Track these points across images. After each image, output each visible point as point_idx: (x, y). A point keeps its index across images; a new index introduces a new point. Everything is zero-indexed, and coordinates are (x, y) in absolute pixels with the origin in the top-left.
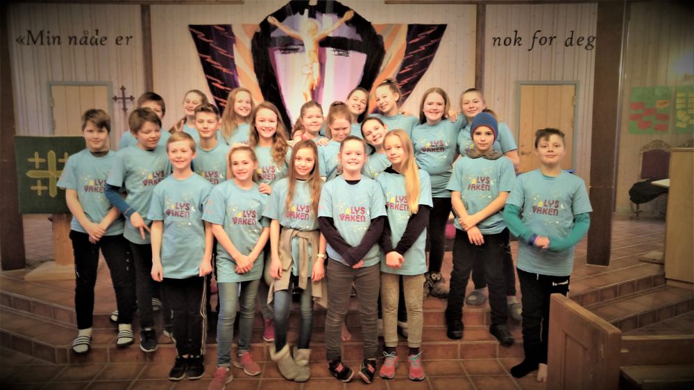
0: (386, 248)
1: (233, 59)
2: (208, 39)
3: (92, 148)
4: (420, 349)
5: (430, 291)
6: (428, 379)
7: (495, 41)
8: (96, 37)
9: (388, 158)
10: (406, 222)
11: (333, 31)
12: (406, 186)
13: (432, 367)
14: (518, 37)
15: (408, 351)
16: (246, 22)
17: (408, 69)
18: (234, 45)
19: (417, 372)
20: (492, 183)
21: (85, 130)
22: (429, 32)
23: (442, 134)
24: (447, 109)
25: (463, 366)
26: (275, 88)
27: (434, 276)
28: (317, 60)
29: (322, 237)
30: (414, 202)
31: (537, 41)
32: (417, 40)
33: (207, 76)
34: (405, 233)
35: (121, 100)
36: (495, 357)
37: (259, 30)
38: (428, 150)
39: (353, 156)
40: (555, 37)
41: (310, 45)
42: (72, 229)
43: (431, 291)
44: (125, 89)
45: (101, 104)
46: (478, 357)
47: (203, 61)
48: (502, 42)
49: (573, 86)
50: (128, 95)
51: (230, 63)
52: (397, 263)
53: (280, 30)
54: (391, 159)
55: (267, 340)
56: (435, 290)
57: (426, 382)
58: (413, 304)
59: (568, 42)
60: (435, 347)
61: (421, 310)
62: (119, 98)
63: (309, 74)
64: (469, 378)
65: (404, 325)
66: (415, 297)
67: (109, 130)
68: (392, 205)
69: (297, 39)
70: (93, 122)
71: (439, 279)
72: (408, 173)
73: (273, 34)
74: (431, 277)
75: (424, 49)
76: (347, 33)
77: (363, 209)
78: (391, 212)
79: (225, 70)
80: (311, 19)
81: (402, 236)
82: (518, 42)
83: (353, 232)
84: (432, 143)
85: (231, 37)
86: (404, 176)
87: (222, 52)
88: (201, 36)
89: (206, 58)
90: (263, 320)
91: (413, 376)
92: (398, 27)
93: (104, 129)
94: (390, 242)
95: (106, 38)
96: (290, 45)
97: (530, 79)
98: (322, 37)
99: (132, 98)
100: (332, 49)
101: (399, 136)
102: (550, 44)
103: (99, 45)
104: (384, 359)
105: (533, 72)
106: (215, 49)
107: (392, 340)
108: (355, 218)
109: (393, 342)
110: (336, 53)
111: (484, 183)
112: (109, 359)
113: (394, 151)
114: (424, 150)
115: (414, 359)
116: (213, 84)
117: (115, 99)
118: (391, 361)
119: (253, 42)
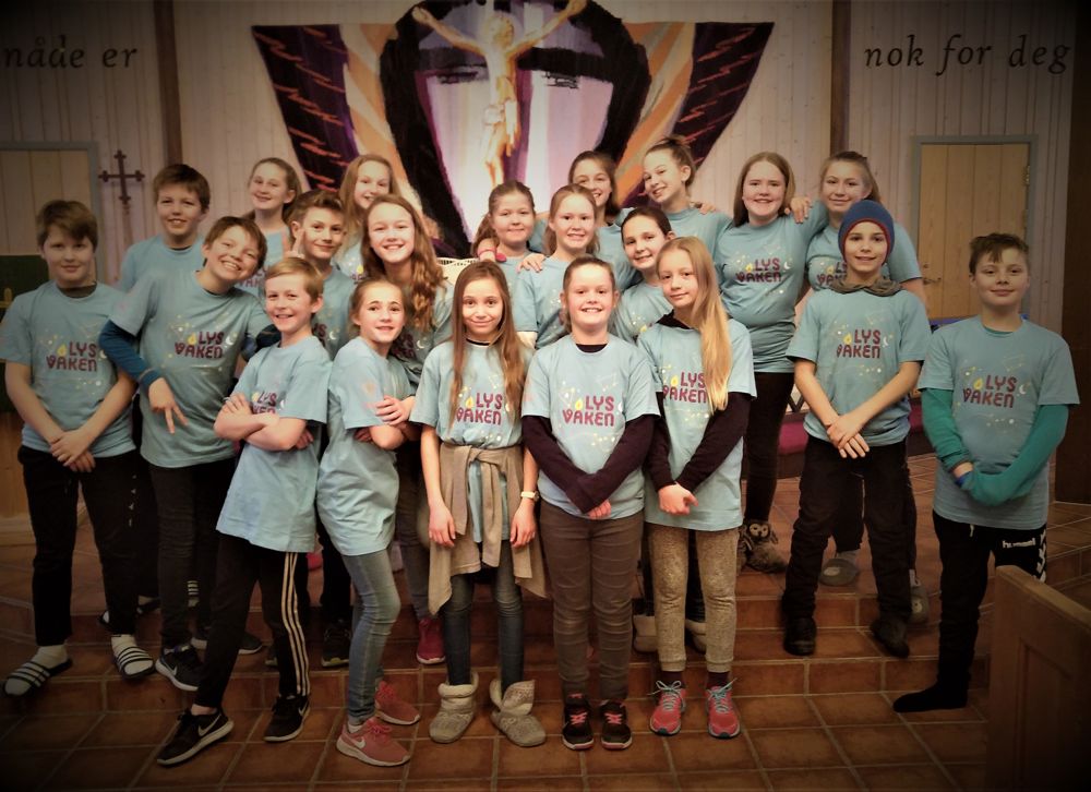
0: (658, 477)
1: (343, 96)
2: (292, 55)
3: (62, 280)
4: (729, 677)
5: (748, 559)
6: (746, 734)
7: (870, 56)
8: (62, 50)
9: (666, 295)
10: (703, 426)
11: (544, 37)
12: (703, 352)
13: (754, 709)
14: (914, 48)
15: (707, 679)
16: (369, 19)
17: (696, 114)
18: (345, 67)
19: (725, 721)
20: (884, 342)
21: (48, 243)
22: (737, 39)
23: (778, 245)
24: (788, 196)
25: (814, 707)
26: (429, 152)
27: (756, 529)
28: (512, 94)
29: (529, 457)
30: (719, 387)
31: (953, 56)
32: (714, 55)
33: (292, 130)
34: (700, 447)
35: (118, 180)
36: (879, 689)
37: (395, 36)
38: (750, 277)
39: (592, 295)
40: (989, 48)
41: (499, 65)
42: (24, 443)
43: (752, 559)
44: (124, 157)
45: (76, 188)
46: (843, 690)
47: (283, 99)
48: (884, 58)
49: (1026, 146)
50: (130, 170)
51: (338, 104)
52: (681, 507)
53: (438, 35)
54: (671, 297)
55: (423, 660)
56: (757, 556)
57: (745, 741)
58: (718, 588)
59: (1015, 59)
60: (759, 671)
61: (731, 598)
62: (114, 176)
63: (497, 125)
64: (828, 732)
65: (699, 626)
66: (721, 575)
67: (95, 243)
68: (673, 391)
69: (473, 53)
70: (63, 227)
71: (765, 534)
72: (708, 329)
73: (424, 45)
74: (748, 531)
75: (728, 72)
76: (571, 40)
77: (610, 399)
78: (673, 406)
79: (326, 117)
80: (500, 12)
81: (693, 451)
82: (917, 58)
83: (589, 447)
84: (757, 263)
85: (340, 51)
86: (699, 332)
87: (322, 80)
88: (277, 47)
89: (290, 94)
90: (417, 622)
91: (716, 728)
92: (676, 27)
93: (86, 241)
94: (667, 467)
95: (82, 54)
96: (460, 66)
97: (940, 133)
98: (523, 49)
99: (139, 176)
100: (544, 73)
101: (688, 251)
102: (980, 62)
103: (69, 67)
104: (659, 695)
105: (945, 118)
106: (307, 74)
107: (674, 657)
108: (594, 418)
109: (677, 662)
110: (552, 81)
111: (867, 345)
112: (105, 705)
113: (677, 281)
114: (742, 277)
115: (719, 697)
116: (303, 145)
117: (105, 177)
118: (672, 700)
119: (383, 59)
